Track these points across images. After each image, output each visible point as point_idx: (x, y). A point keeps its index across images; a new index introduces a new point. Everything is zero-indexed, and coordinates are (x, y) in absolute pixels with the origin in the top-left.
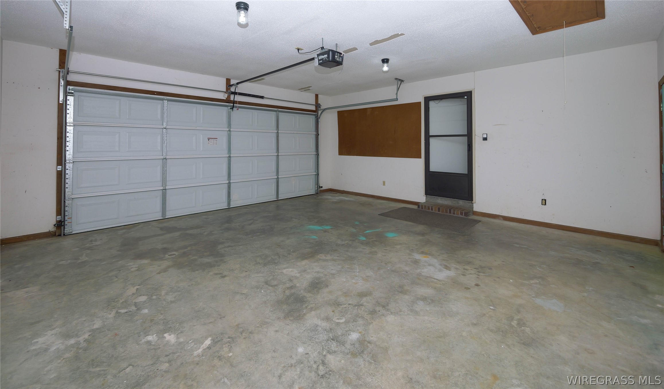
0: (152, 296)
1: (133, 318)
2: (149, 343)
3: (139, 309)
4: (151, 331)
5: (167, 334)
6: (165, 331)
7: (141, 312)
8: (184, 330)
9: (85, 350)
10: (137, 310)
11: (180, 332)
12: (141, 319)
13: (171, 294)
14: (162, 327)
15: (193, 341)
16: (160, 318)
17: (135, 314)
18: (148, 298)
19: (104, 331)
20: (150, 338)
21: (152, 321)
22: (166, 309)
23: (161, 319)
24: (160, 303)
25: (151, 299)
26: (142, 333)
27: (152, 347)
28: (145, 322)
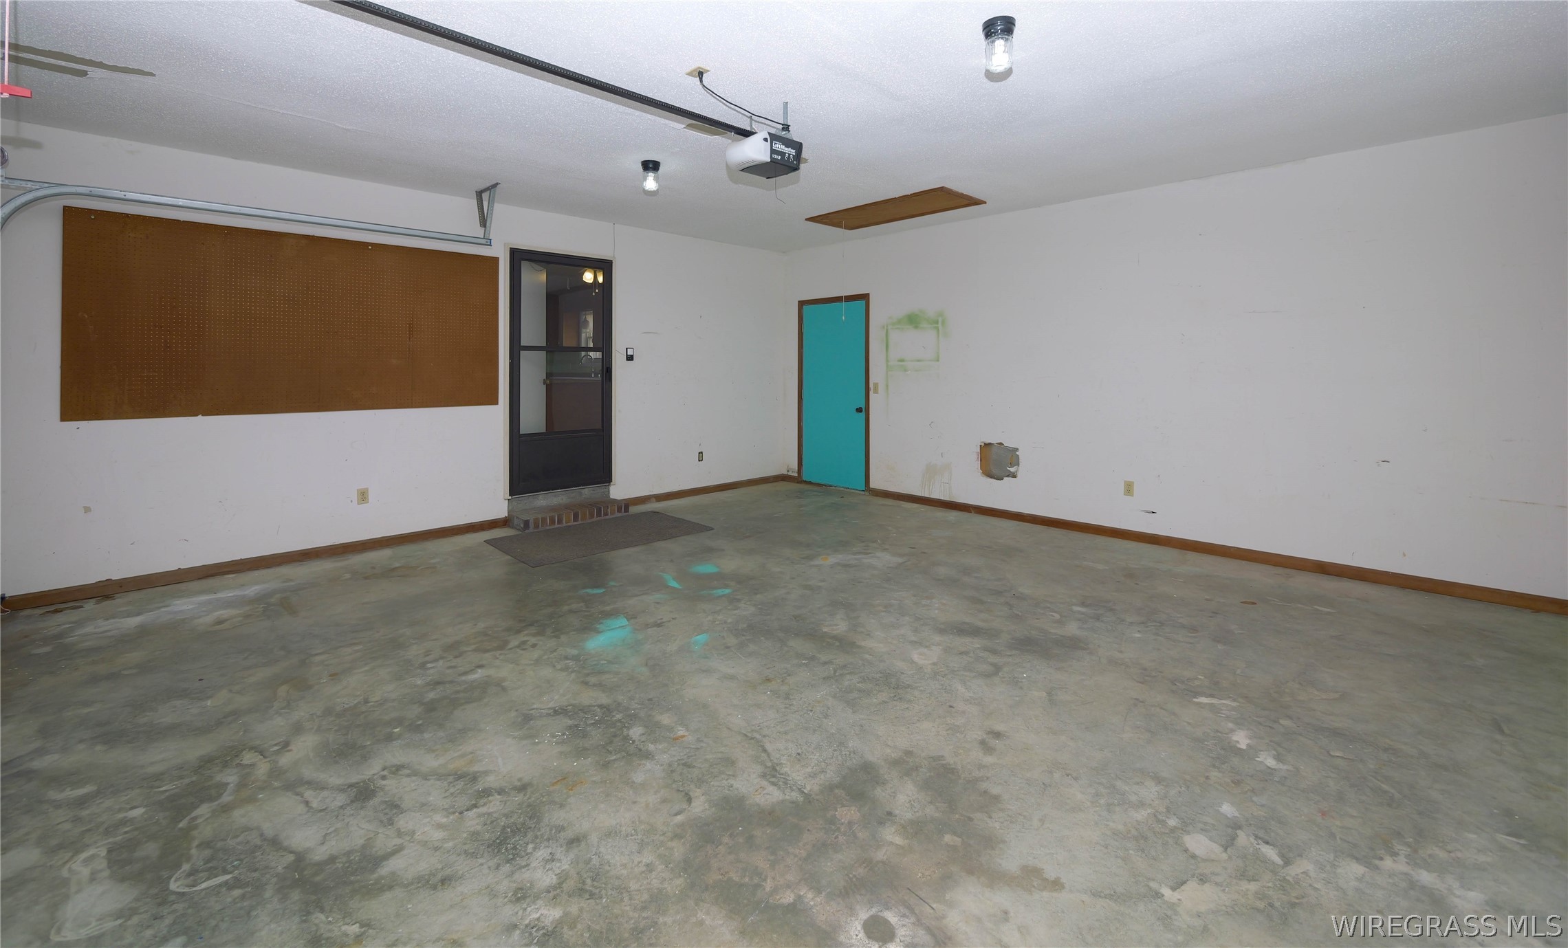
0: (1173, 830)
1: (1264, 817)
2: (1278, 758)
3: (1236, 826)
4: (1258, 769)
5: (1238, 746)
6: (1238, 752)
7: (1237, 814)
8: (1209, 731)
9: (1399, 834)
10: (1240, 828)
11: (1219, 734)
12: (1253, 801)
13: (1133, 798)
14: (1235, 761)
15: (1219, 713)
16: (1220, 775)
17: (1252, 822)
18: (1188, 833)
19: (1345, 841)
20: (1271, 762)
21: (1237, 783)
22: (1188, 777)
23: (1220, 772)
24: (1181, 799)
25: (1185, 822)
26: (1276, 779)
27: (1280, 750)
28: (1253, 791)
